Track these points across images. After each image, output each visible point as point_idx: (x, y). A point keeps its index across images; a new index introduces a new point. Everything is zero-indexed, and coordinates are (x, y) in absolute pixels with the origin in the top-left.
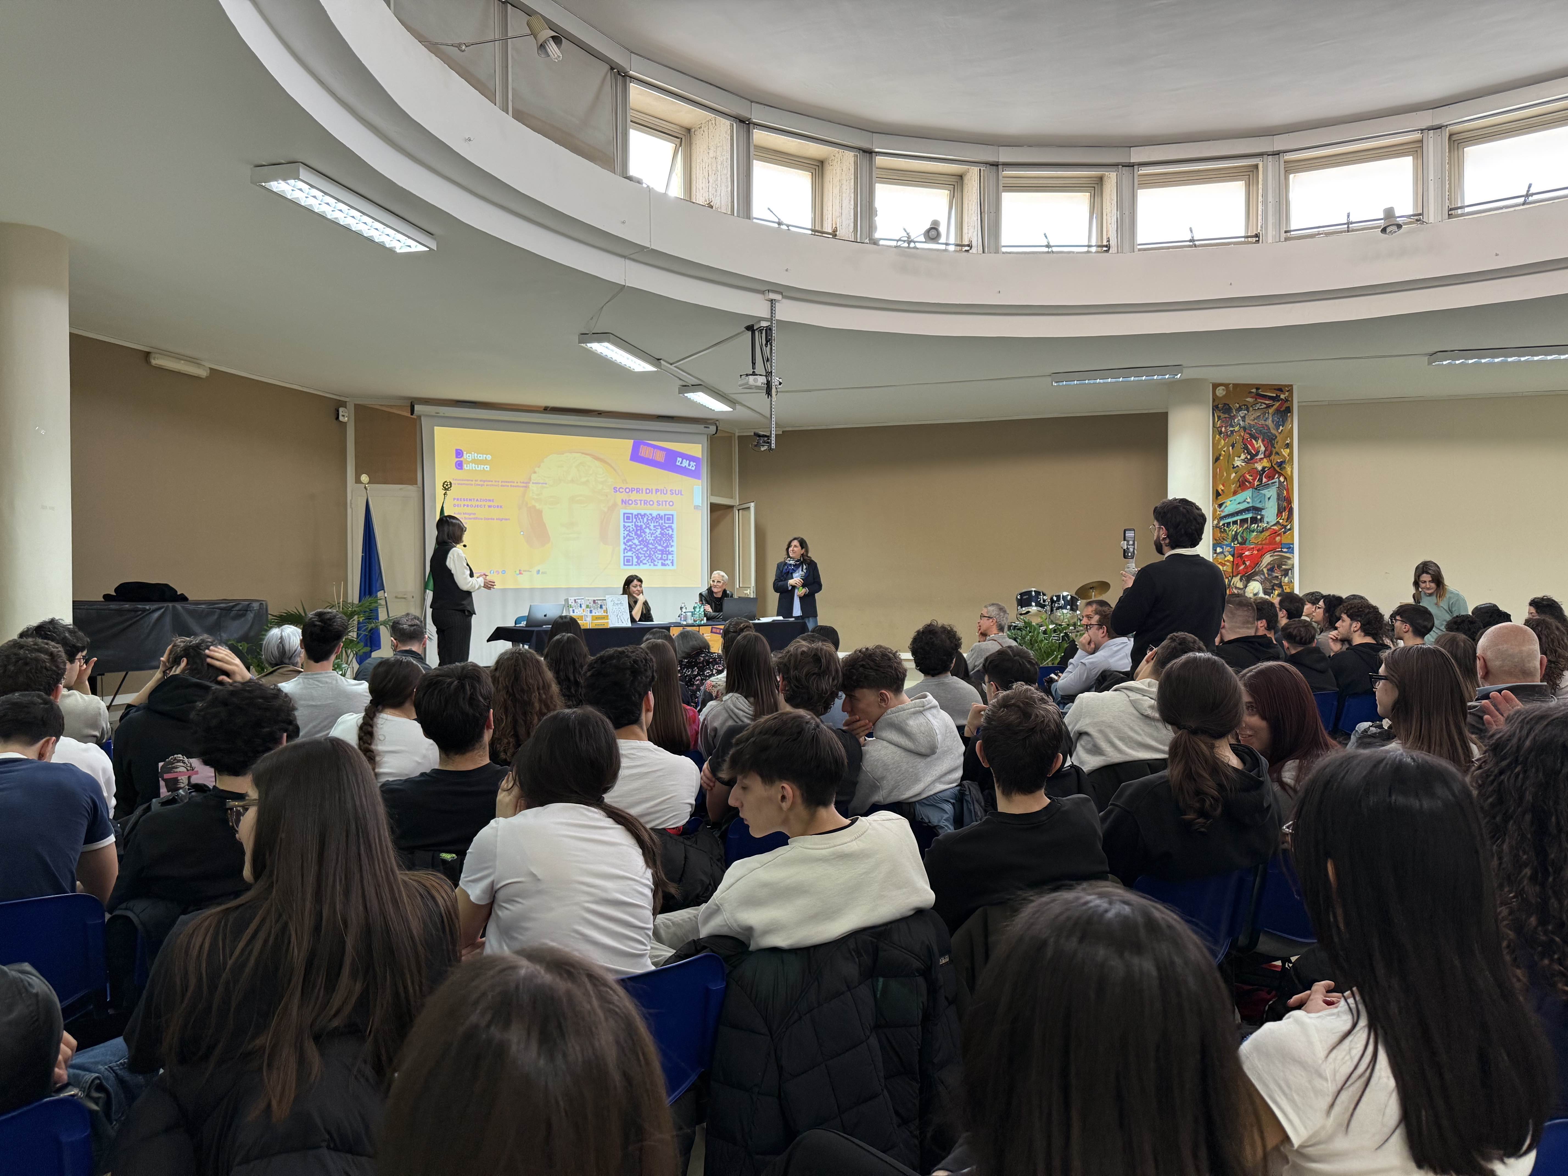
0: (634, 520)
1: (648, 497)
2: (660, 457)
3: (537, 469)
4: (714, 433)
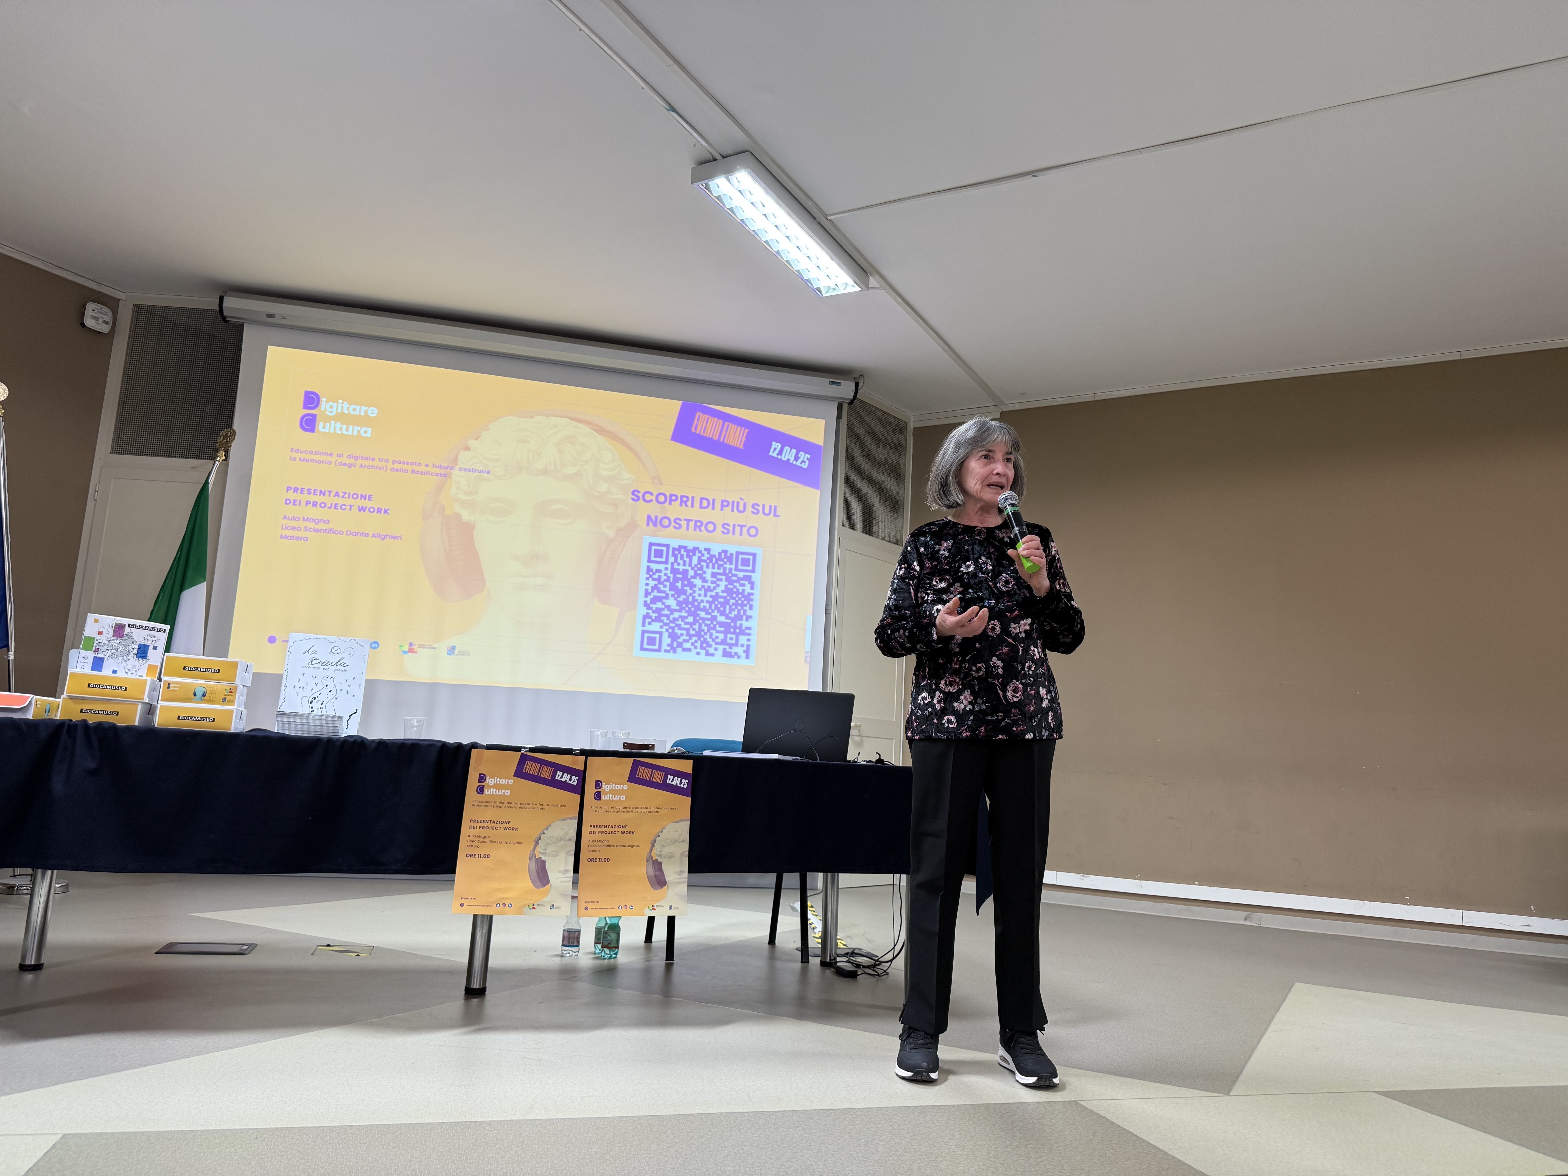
0: (672, 559)
1: (705, 515)
2: (736, 437)
3: (471, 443)
4: (851, 397)
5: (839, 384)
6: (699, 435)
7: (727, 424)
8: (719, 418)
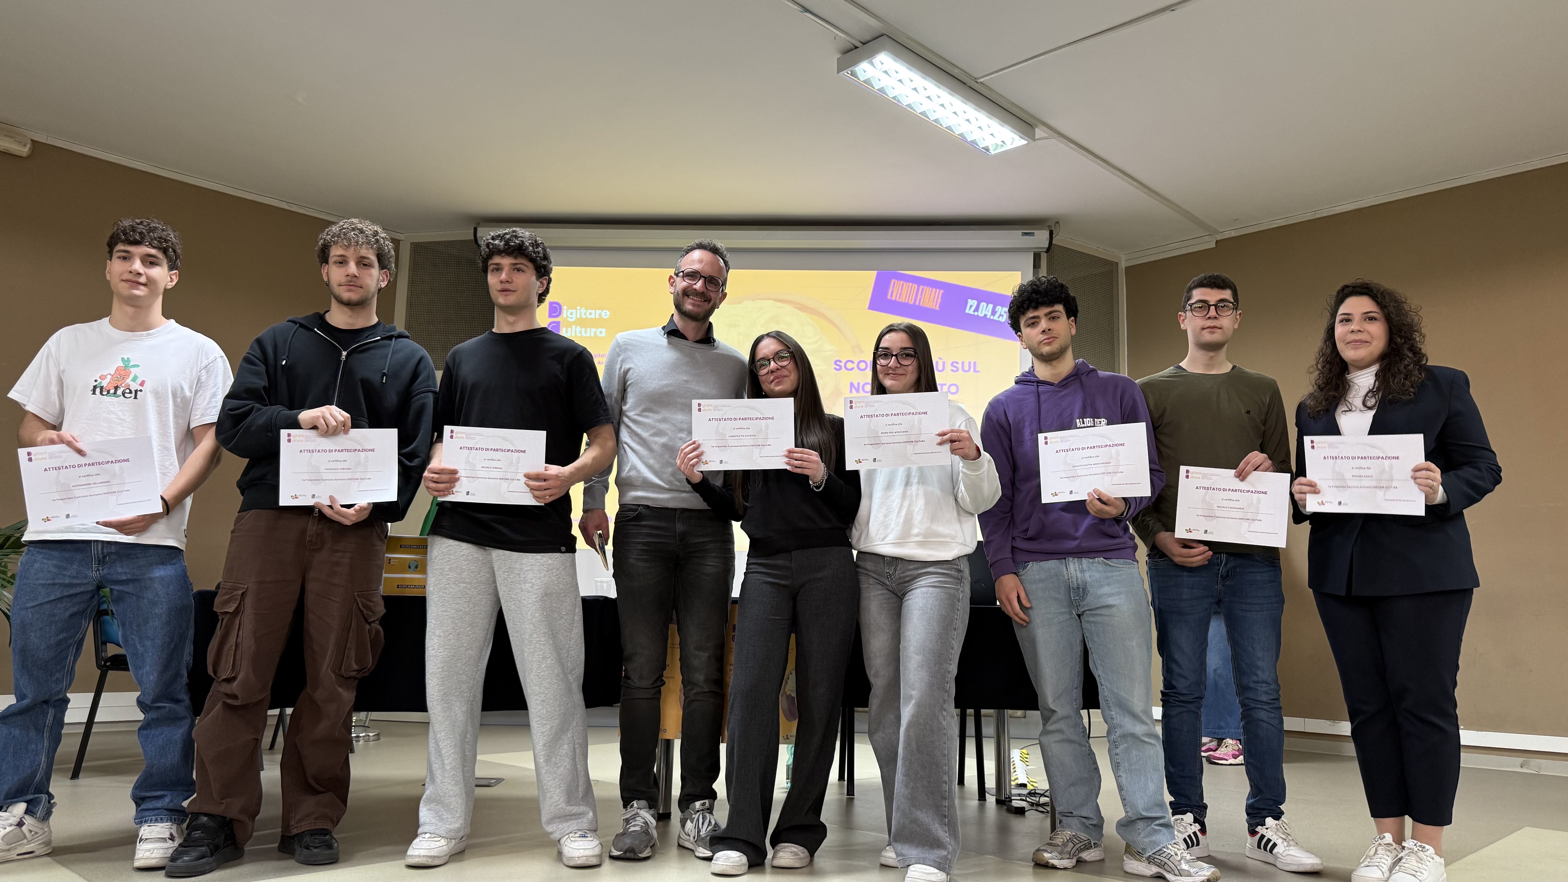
2: (931, 299)
4: (1047, 246)
5: (1032, 234)
6: (895, 302)
7: (921, 287)
8: (913, 282)
